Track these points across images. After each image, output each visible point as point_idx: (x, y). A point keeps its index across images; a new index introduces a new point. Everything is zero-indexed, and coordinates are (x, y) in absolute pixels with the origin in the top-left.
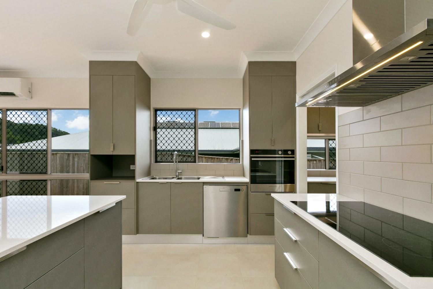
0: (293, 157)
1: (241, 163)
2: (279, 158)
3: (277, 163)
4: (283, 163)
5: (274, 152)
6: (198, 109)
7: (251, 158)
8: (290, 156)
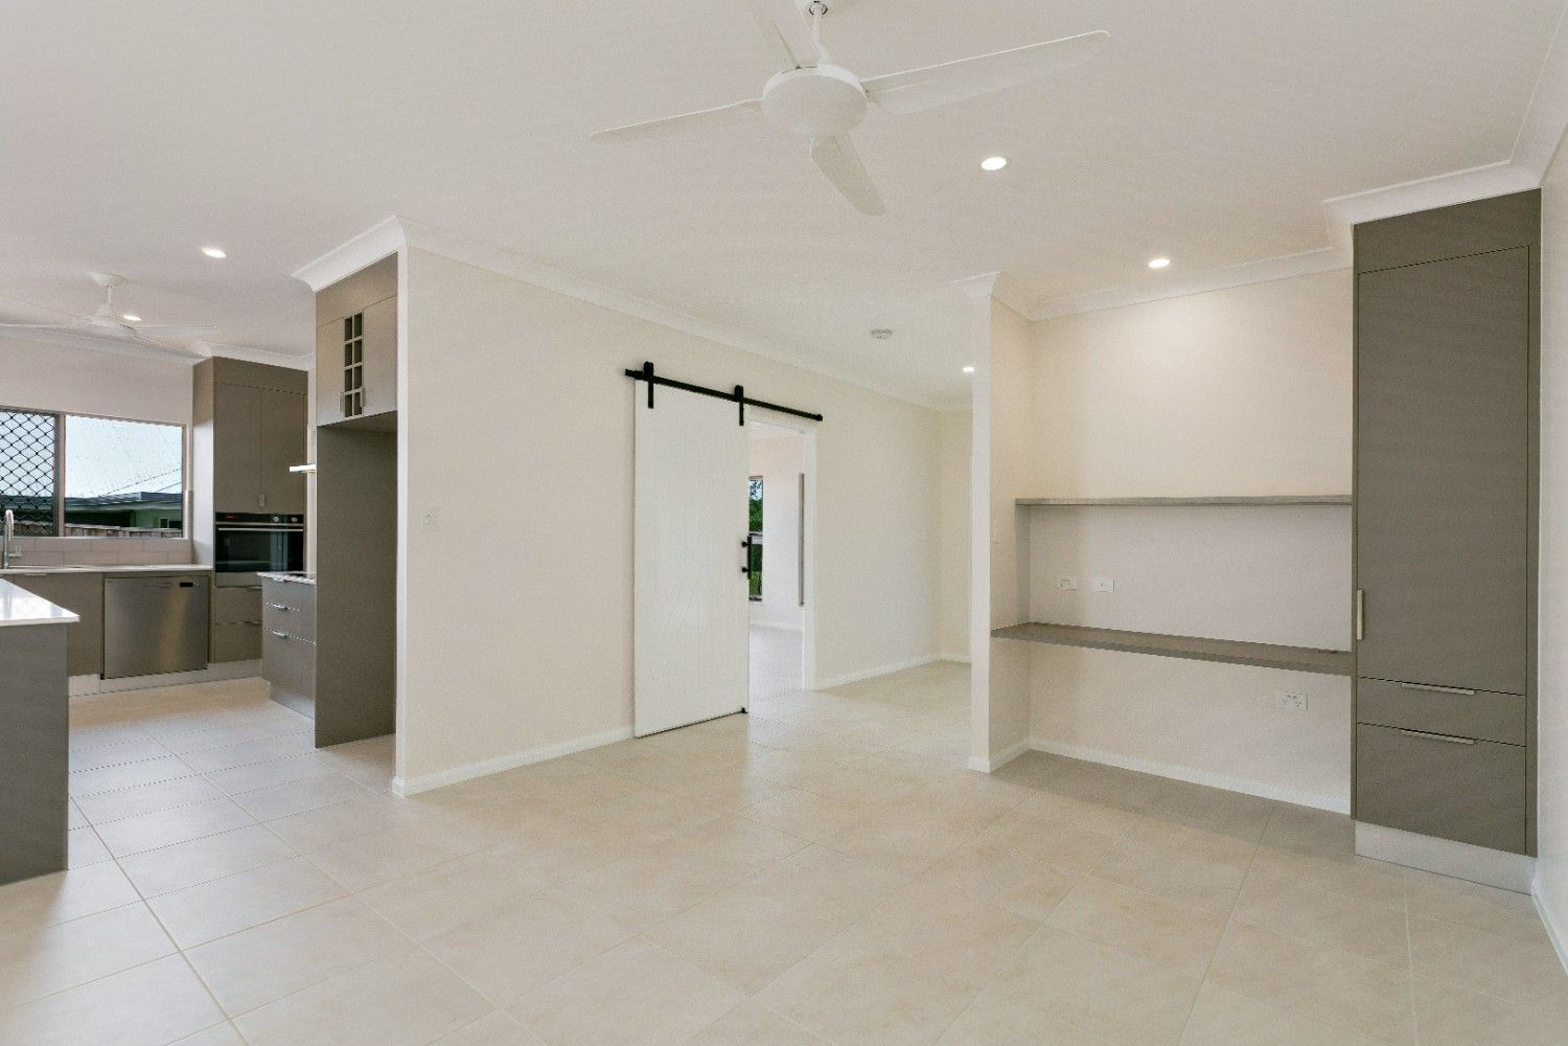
0: (301, 528)
1: (186, 537)
2: (275, 527)
3: (273, 537)
4: (286, 537)
5: (267, 518)
6: (64, 414)
7: (217, 526)
8: (295, 525)
